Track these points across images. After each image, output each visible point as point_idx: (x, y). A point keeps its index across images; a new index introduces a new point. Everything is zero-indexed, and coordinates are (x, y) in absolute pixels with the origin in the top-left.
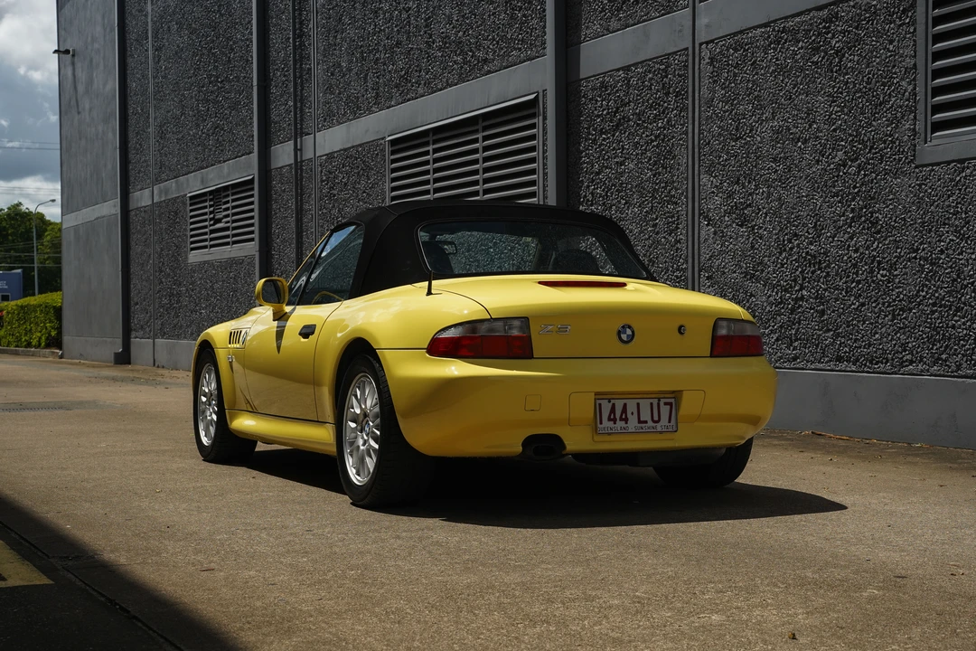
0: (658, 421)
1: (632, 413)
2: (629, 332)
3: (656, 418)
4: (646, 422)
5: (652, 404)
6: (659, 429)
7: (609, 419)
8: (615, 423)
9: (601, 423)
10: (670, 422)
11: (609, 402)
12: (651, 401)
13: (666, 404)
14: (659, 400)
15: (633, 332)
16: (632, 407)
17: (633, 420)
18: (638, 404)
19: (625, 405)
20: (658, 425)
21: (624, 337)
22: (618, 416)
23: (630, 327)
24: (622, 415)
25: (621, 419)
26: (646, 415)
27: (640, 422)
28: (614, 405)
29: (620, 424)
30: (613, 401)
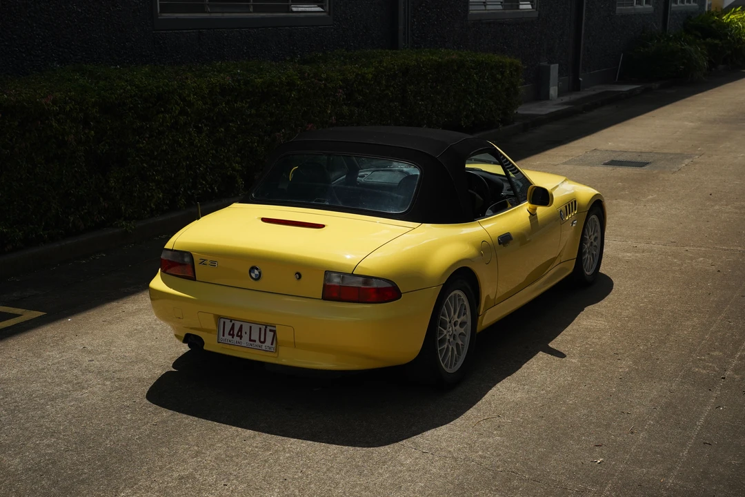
0: (264, 342)
1: (246, 333)
2: (256, 272)
3: (262, 340)
4: (255, 341)
5: (260, 329)
6: (264, 348)
7: (229, 334)
8: (233, 338)
9: (223, 336)
10: (272, 344)
11: (231, 321)
12: (261, 326)
13: (271, 331)
14: (266, 327)
15: (260, 273)
16: (246, 328)
17: (246, 337)
18: (251, 327)
19: (241, 326)
20: (264, 345)
21: (253, 275)
22: (236, 333)
23: (257, 269)
24: (238, 333)
25: (237, 336)
26: (255, 336)
27: (250, 340)
28: (233, 324)
29: (236, 339)
30: (233, 321)
